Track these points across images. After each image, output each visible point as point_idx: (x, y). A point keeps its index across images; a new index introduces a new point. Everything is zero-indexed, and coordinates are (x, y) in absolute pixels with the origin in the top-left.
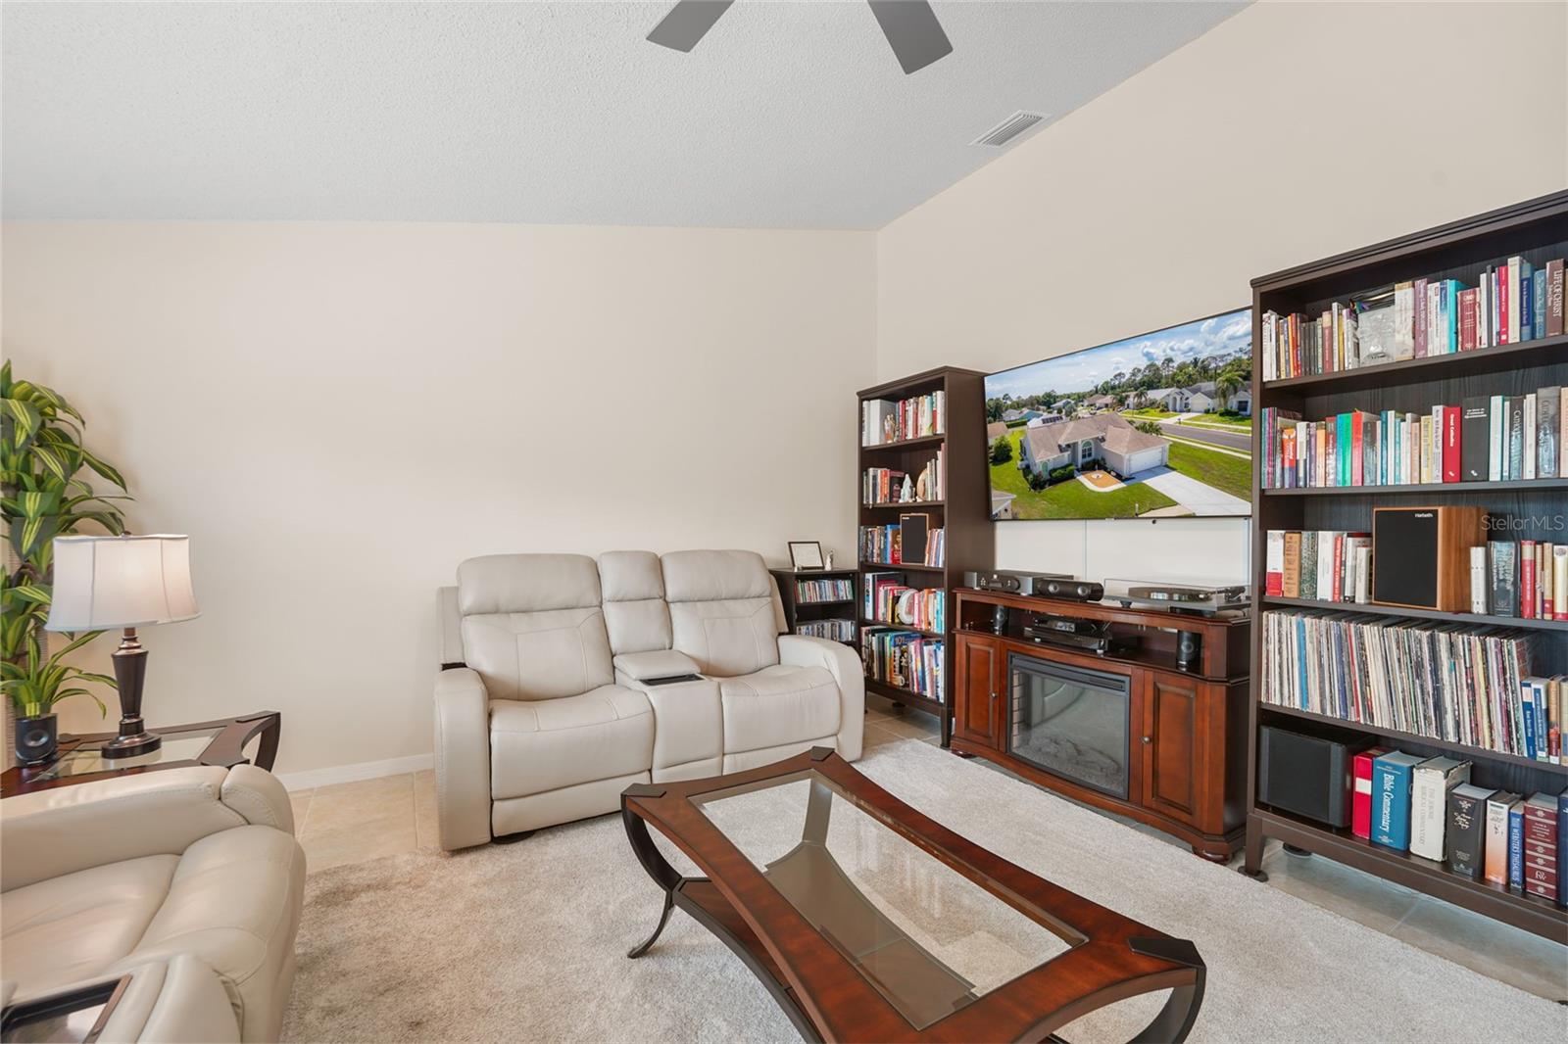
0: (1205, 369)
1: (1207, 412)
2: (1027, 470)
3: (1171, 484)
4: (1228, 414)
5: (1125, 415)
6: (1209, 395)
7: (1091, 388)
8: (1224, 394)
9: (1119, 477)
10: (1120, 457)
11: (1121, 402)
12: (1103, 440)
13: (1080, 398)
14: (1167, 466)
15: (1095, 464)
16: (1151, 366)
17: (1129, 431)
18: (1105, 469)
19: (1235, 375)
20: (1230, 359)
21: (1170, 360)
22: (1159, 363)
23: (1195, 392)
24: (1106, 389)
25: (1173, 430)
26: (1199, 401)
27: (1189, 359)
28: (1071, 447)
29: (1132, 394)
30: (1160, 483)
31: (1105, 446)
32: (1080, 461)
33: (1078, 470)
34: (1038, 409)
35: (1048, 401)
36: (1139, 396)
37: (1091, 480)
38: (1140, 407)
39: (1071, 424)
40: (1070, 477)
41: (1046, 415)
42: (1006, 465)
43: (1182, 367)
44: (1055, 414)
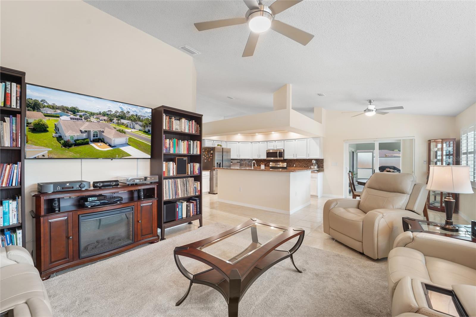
0: (139, 118)
1: (140, 130)
2: (60, 138)
3: (129, 150)
4: (145, 132)
5: (112, 125)
6: (140, 125)
7: (98, 112)
8: (144, 127)
9: (110, 146)
10: (111, 139)
11: (111, 120)
12: (103, 132)
13: (92, 114)
14: (128, 144)
15: (99, 140)
16: (122, 112)
17: (114, 131)
18: (104, 142)
19: (147, 122)
20: (146, 118)
21: (129, 112)
22: (125, 112)
23: (136, 124)
24: (104, 114)
25: (129, 133)
26: (138, 127)
27: (135, 114)
28: (88, 132)
29: (115, 119)
30: (126, 149)
31: (104, 134)
32: (92, 138)
33: (91, 141)
34: (68, 113)
35: (74, 111)
36: (118, 120)
37: (97, 145)
38: (118, 124)
39: (87, 123)
40: (87, 143)
41: (72, 116)
42: (43, 134)
43: (132, 115)
44: (78, 117)
